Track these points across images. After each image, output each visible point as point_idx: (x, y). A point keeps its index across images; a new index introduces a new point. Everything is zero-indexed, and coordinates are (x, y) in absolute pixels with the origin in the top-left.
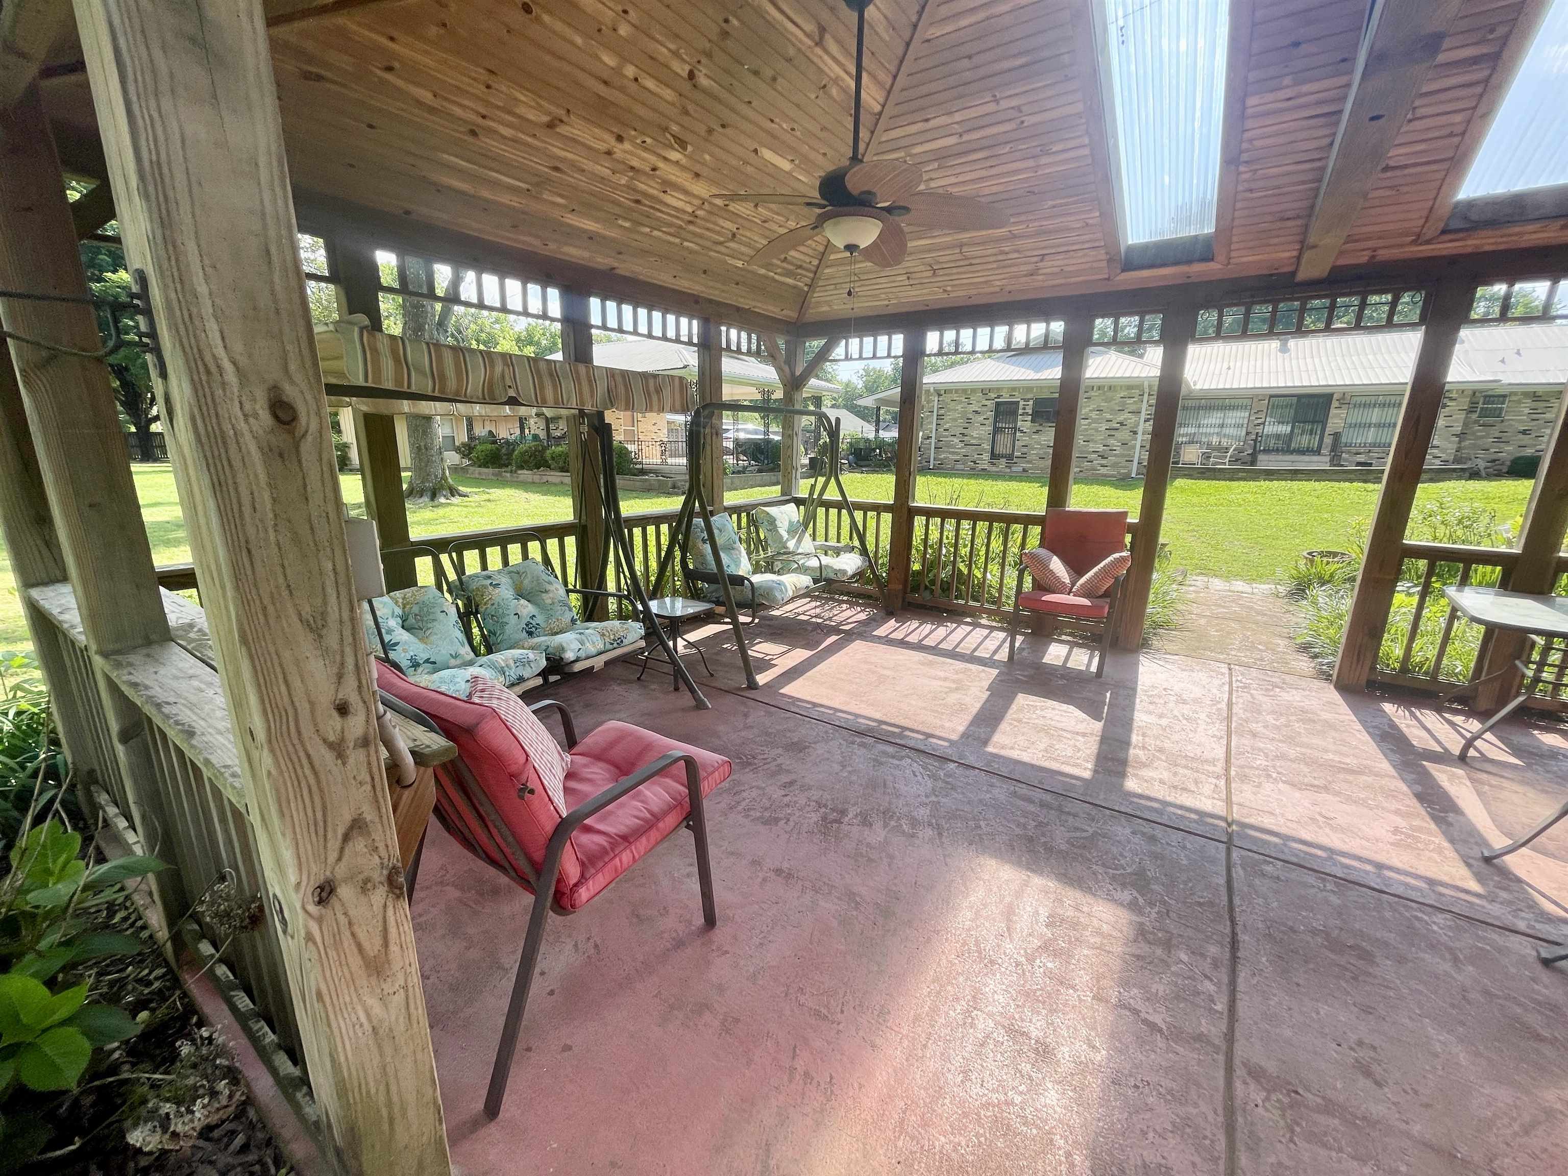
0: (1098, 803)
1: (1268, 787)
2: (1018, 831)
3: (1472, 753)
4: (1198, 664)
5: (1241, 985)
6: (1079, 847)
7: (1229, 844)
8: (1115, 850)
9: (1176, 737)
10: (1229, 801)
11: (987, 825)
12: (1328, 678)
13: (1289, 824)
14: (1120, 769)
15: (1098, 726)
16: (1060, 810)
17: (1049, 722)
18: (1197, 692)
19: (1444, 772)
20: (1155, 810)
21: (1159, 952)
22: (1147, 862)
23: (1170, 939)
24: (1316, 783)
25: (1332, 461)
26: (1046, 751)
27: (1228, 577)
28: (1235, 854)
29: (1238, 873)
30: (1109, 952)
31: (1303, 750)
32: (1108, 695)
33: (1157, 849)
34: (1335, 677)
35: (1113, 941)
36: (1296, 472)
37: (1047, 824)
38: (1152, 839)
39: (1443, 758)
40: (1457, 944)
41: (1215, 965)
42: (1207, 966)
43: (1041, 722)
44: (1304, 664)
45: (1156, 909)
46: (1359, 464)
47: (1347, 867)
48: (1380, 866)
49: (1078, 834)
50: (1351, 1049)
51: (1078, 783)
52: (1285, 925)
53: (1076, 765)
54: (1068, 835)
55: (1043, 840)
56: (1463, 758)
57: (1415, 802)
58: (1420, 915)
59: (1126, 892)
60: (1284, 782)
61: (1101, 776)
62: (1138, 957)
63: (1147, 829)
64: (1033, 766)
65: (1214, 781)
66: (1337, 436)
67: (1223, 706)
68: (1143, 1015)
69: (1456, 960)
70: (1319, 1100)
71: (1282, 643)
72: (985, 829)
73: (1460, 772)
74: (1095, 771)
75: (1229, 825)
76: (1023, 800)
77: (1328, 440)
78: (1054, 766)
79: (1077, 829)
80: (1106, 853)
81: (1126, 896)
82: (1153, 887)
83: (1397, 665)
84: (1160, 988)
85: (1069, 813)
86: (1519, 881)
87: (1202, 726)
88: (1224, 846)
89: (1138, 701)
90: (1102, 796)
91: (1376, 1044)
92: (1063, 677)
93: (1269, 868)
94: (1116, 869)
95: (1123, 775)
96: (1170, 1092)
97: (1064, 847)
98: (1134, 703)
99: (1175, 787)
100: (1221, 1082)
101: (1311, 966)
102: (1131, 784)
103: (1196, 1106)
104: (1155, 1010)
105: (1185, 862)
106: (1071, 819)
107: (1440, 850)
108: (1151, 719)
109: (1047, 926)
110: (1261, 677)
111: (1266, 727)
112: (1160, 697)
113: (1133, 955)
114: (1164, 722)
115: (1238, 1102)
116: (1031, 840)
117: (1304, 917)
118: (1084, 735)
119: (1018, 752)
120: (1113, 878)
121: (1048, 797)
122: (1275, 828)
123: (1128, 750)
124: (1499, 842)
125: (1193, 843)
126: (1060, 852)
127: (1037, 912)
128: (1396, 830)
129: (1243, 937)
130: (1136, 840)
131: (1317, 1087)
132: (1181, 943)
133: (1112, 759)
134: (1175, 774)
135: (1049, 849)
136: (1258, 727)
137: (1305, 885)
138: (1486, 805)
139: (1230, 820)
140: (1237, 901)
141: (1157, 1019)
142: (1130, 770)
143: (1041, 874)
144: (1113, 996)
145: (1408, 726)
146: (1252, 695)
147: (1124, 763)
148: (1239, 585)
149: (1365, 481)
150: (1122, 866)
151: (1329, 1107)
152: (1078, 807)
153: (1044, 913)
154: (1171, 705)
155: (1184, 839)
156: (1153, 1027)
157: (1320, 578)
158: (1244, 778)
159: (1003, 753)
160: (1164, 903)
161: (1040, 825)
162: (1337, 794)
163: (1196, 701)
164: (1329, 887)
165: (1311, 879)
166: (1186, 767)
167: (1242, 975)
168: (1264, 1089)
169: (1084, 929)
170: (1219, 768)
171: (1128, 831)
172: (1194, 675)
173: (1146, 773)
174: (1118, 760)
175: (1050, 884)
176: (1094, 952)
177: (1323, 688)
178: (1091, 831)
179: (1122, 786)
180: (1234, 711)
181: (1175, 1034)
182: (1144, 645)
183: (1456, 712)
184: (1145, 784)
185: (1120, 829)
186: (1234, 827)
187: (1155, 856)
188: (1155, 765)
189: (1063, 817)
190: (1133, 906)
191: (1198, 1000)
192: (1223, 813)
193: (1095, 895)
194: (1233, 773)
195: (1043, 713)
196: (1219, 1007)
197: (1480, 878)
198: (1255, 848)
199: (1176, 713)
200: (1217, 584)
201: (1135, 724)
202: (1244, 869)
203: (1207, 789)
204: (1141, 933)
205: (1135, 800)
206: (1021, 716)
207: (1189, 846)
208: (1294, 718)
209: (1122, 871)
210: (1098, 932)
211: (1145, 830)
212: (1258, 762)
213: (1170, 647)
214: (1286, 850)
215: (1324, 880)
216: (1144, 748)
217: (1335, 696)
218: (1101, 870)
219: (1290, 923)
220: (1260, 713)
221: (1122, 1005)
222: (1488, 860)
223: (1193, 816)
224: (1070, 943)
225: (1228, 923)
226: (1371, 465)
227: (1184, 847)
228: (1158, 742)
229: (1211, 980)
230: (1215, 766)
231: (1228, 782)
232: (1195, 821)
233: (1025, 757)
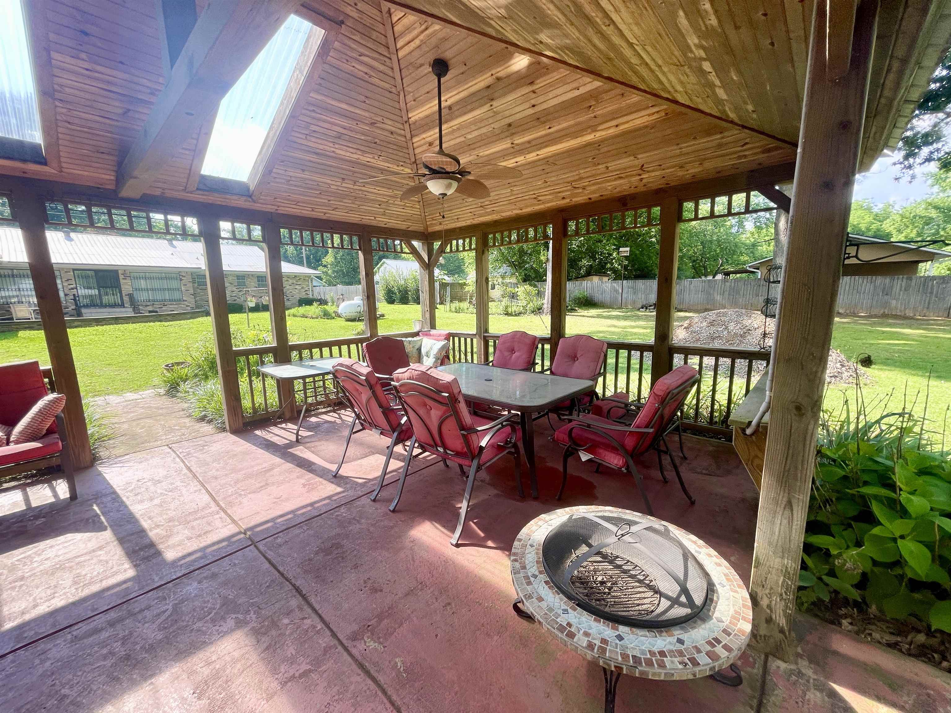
0: (158, 584)
1: (245, 501)
2: (108, 663)
3: (299, 437)
4: (147, 454)
5: (317, 607)
6: (172, 625)
7: (254, 543)
8: (197, 603)
9: (172, 506)
10: (234, 521)
11: (71, 687)
12: (224, 430)
13: (268, 512)
14: (152, 551)
15: (108, 534)
16: (131, 614)
17: (57, 560)
18: (162, 472)
19: (297, 450)
20: (201, 558)
21: (274, 633)
22: (224, 592)
23: (272, 619)
24: (262, 484)
25: (134, 310)
26: (75, 583)
27: (118, 392)
28: (261, 546)
29: (270, 554)
30: (251, 665)
31: (244, 472)
32: (95, 507)
33: (222, 579)
34: (228, 428)
35: (247, 656)
36: (116, 318)
37: (131, 634)
38: (214, 576)
39: (291, 445)
40: (354, 515)
41: (300, 609)
42: (298, 614)
43: (48, 564)
44: (207, 428)
45: (252, 613)
46: (150, 312)
47: (303, 514)
48: (312, 504)
49: (163, 618)
50: (365, 587)
51: (129, 584)
52: (306, 561)
53: (116, 573)
54: (155, 626)
55: (138, 647)
56: (297, 441)
57: (298, 469)
58: (337, 513)
59: (228, 621)
60: (249, 493)
61: (143, 566)
62: (267, 648)
63: (206, 572)
64: (74, 604)
65: (217, 516)
66: (131, 296)
67: (185, 471)
68: (297, 675)
69: (358, 522)
70: (375, 620)
71: (187, 420)
72: (73, 693)
73: (301, 447)
74: (136, 566)
75: (245, 533)
76: (91, 635)
77: (126, 299)
78: (95, 588)
79: (158, 615)
80: (194, 610)
81: (230, 623)
82: (239, 602)
83: (251, 411)
84: (291, 651)
85: (142, 611)
86: (347, 477)
87: (184, 491)
88: (252, 546)
89: (124, 499)
90: (156, 579)
91: (368, 577)
92: (36, 517)
93: (279, 540)
94: (210, 614)
95: (158, 553)
96: (339, 693)
97: (160, 636)
98: (123, 502)
99: (200, 536)
100: (349, 659)
101: (328, 569)
102: (170, 555)
103: (351, 683)
104: (299, 665)
105: (243, 572)
106: (147, 613)
107: (321, 483)
108: (146, 505)
109: (199, 699)
110: (191, 444)
111: (217, 470)
112: (140, 488)
113: (265, 650)
114: (157, 501)
115: (360, 658)
116: (128, 657)
117: (309, 550)
118: (101, 548)
119: (47, 604)
120: (213, 621)
121: (113, 615)
122: (265, 519)
123: (146, 536)
124: (333, 468)
125: (237, 558)
126: (160, 641)
127: (184, 699)
128: (304, 485)
129: (298, 583)
130: (206, 585)
131: (371, 615)
132: (279, 616)
133: (141, 549)
134: (193, 528)
135: (151, 649)
136: (214, 473)
137: (298, 535)
138: (317, 455)
139: (243, 531)
140: (281, 569)
141: (305, 667)
142: (161, 547)
143: (161, 671)
144: (275, 685)
145: (271, 437)
146: (195, 457)
147: (152, 545)
148: (130, 396)
149: (161, 321)
150: (210, 608)
151: (380, 617)
152: (143, 601)
153: (188, 693)
154: (152, 488)
155: (231, 560)
156: (305, 674)
157: (181, 378)
158: (231, 504)
159: (27, 617)
160: (252, 604)
161: (124, 641)
162: (273, 484)
163: (166, 477)
164: (305, 528)
165: (297, 531)
166: (196, 519)
167: (313, 600)
168: (361, 639)
169: (225, 671)
170: (214, 508)
171: (195, 584)
172: (151, 461)
173: (172, 541)
174: (146, 547)
175: (174, 670)
176: (243, 675)
177: (226, 437)
178: (170, 607)
179: (164, 561)
180: (194, 471)
181: (317, 663)
182: (94, 459)
183: (281, 423)
184: (180, 548)
185: (188, 588)
186: (249, 533)
187: (225, 584)
188: (175, 530)
189: (140, 617)
190: (240, 624)
191: (311, 634)
192: (237, 530)
193: (211, 643)
194: (223, 505)
195: (43, 557)
196: (319, 627)
197: (339, 485)
198: (266, 536)
199: (159, 491)
200: (113, 399)
201: (138, 516)
202: (271, 550)
203: (218, 523)
204: (257, 633)
205: (183, 562)
206: (20, 573)
207: (237, 562)
208: (226, 458)
209: (215, 611)
210: (235, 661)
211: (205, 575)
212: (230, 491)
213: (116, 452)
214: (278, 526)
215: (301, 527)
216: (158, 526)
217: (233, 438)
218: (199, 624)
219: (307, 558)
220: (208, 465)
221: (283, 684)
222: (335, 476)
223: (224, 544)
224: (224, 689)
225: (288, 583)
226: (156, 312)
227: (235, 565)
228: (165, 517)
229: (306, 618)
230: (210, 508)
231: (225, 512)
232: (228, 546)
233: (59, 602)
